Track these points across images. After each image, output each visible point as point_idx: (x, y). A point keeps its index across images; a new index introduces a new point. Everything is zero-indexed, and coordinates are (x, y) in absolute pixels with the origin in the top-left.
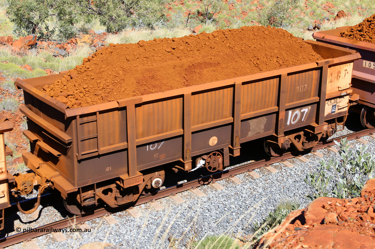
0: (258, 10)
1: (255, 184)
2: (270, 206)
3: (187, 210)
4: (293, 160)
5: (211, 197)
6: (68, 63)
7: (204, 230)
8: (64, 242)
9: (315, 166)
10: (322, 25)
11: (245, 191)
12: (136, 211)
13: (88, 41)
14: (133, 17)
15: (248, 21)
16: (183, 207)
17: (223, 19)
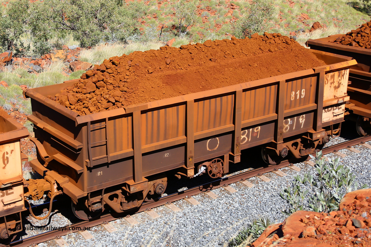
0: (232, 22)
1: (232, 199)
2: (246, 221)
3: (162, 225)
4: (270, 175)
5: (187, 212)
6: (42, 78)
7: (180, 245)
9: (292, 180)
10: (297, 36)
11: (221, 206)
12: (112, 226)
13: (62, 56)
14: (106, 31)
15: (222, 34)
16: (158, 223)
17: (197, 32)
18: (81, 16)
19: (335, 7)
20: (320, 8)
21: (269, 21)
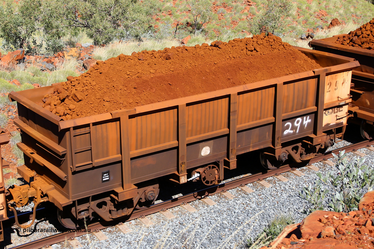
0: (248, 19)
1: (249, 199)
3: (178, 226)
4: (287, 174)
5: (203, 213)
6: (55, 77)
7: (196, 246)
9: (310, 179)
10: (315, 33)
11: (237, 206)
12: (126, 227)
13: (76, 54)
14: (121, 29)
15: (239, 31)
17: (212, 29)
18: (94, 13)
19: (354, 3)
20: (338, 5)
21: (286, 18)
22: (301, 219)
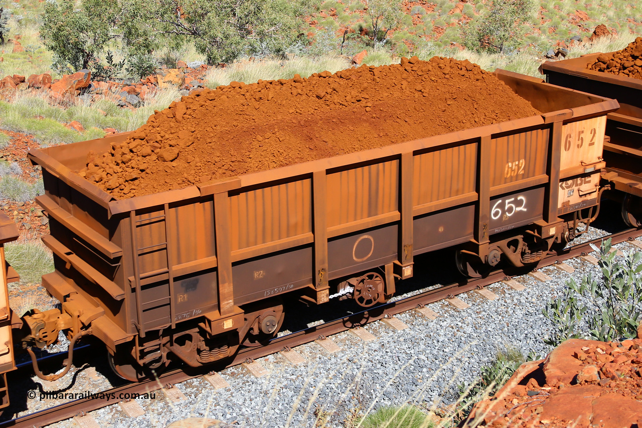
0: (461, 24)
1: (461, 319)
2: (485, 356)
3: (345, 365)
4: (523, 278)
5: (386, 342)
6: (142, 117)
7: (374, 398)
8: (140, 419)
9: (560, 287)
10: (569, 49)
11: (442, 331)
12: (260, 366)
13: (177, 79)
14: (252, 38)
15: (445, 43)
16: (339, 360)
17: (403, 40)
18: (209, 11)
20: (606, 3)
21: (523, 23)
22: (545, 350)
